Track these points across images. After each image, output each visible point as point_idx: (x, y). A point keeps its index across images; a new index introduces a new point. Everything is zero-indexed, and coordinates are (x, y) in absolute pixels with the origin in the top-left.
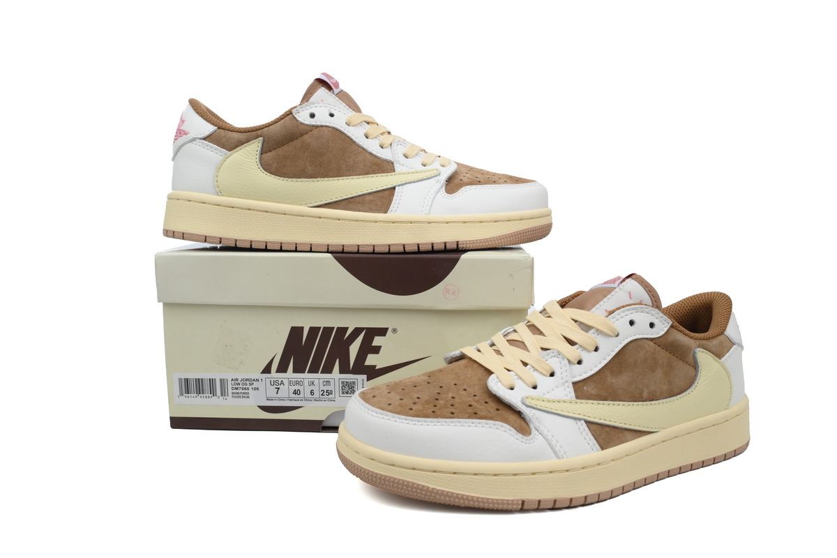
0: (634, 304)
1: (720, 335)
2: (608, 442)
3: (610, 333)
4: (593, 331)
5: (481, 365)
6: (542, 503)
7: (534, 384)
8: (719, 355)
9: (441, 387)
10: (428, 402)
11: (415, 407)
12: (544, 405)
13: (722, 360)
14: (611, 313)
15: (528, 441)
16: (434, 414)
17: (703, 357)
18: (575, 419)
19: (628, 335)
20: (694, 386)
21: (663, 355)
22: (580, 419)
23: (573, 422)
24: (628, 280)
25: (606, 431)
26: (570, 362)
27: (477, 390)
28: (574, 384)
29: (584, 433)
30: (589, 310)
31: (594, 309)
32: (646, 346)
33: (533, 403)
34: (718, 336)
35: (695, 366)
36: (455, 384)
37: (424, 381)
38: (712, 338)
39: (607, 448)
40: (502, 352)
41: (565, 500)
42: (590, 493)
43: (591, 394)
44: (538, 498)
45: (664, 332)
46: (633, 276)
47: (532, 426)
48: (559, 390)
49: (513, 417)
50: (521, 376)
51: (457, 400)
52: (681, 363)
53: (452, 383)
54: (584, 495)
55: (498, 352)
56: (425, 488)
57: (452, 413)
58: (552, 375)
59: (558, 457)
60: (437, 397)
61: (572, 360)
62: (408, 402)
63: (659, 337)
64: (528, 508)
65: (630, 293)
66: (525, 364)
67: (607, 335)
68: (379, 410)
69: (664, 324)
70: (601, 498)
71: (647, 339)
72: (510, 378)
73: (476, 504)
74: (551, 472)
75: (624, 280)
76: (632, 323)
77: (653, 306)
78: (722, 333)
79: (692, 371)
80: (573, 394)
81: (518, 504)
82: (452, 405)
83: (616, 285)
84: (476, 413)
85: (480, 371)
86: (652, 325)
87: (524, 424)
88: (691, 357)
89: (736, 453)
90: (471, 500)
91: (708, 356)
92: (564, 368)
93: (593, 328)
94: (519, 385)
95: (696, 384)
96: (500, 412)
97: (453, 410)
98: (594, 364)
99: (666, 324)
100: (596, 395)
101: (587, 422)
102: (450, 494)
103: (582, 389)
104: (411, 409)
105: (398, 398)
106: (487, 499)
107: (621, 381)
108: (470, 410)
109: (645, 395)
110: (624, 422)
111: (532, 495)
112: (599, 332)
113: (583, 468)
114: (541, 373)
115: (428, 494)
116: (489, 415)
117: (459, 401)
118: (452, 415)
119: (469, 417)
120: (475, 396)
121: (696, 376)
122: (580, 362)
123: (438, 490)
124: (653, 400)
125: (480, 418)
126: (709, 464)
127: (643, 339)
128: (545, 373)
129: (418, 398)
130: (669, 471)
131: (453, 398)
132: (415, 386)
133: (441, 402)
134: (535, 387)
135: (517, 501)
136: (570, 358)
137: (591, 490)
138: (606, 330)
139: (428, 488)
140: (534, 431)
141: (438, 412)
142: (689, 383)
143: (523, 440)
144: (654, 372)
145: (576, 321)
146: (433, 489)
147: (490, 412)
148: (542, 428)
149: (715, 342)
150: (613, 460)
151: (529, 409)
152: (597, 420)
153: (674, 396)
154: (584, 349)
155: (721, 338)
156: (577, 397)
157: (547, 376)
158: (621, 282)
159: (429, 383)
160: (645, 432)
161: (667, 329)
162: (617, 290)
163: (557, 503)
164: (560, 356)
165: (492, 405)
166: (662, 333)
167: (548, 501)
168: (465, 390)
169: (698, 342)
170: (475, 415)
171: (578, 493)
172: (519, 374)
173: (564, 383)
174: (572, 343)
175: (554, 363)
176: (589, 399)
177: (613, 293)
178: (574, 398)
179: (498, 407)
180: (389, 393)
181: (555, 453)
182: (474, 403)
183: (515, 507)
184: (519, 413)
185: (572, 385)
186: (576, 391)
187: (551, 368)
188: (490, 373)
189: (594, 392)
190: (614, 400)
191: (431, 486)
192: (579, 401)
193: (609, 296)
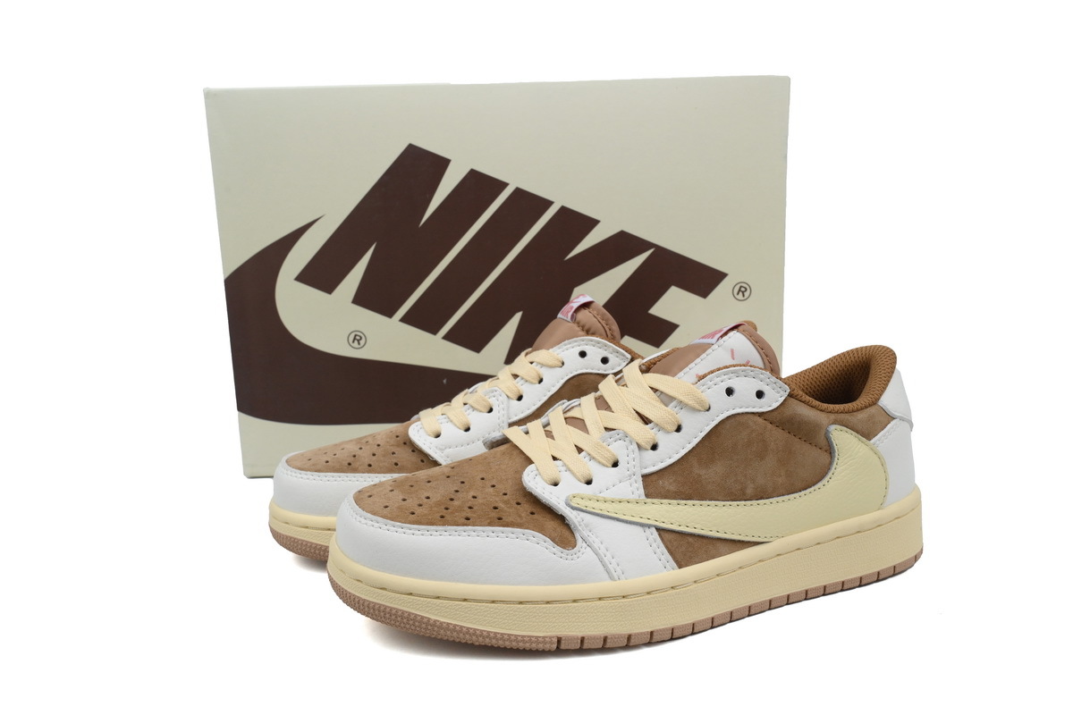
0: (734, 366)
1: (870, 405)
2: (691, 557)
3: (697, 406)
4: (674, 403)
5: (522, 453)
6: (586, 641)
7: (588, 478)
8: (867, 433)
9: (463, 482)
10: (438, 504)
11: (418, 511)
12: (598, 507)
13: (872, 441)
14: (701, 378)
15: (569, 557)
16: (443, 520)
17: (842, 438)
18: (642, 525)
19: (724, 408)
20: (827, 478)
21: (777, 436)
22: (649, 526)
23: (640, 529)
24: (731, 334)
25: (688, 543)
26: (639, 446)
27: (508, 487)
28: (645, 477)
29: (654, 545)
30: (674, 375)
31: (681, 374)
32: (751, 424)
33: (582, 503)
34: (866, 407)
35: (830, 450)
36: (483, 479)
37: (444, 474)
38: (858, 410)
39: (687, 566)
40: (554, 434)
41: (620, 636)
42: (658, 628)
43: (668, 491)
44: (580, 635)
45: (778, 404)
46: (740, 328)
47: (577, 535)
48: (624, 486)
49: (551, 524)
50: (570, 466)
51: (480, 500)
52: (806, 447)
53: (479, 478)
54: (650, 630)
55: (549, 435)
56: (425, 620)
57: (468, 519)
58: (615, 464)
59: (612, 578)
60: (452, 497)
61: (643, 444)
62: (412, 503)
63: (772, 411)
64: (567, 648)
65: (732, 351)
66: (580, 450)
67: (694, 410)
68: (369, 515)
69: (778, 392)
70: (675, 635)
71: (753, 413)
72: (554, 469)
73: (494, 641)
74: (600, 599)
75: (726, 333)
76: (730, 392)
77: (765, 369)
78: (874, 403)
79: (824, 457)
80: (642, 491)
81: (551, 643)
82: (470, 508)
83: (714, 340)
84: (500, 519)
85: (519, 460)
86: (760, 394)
87: (567, 533)
88: (823, 437)
89: (896, 571)
90: (487, 637)
91: (849, 436)
92: (632, 456)
93: (675, 399)
94: (566, 479)
95: (830, 474)
96: (535, 516)
97: (469, 515)
98: (674, 449)
99: (782, 393)
100: (676, 492)
101: (659, 529)
102: (458, 628)
103: (655, 485)
104: (413, 513)
105: (401, 497)
106: (509, 635)
107: (712, 473)
108: (494, 514)
109: (749, 491)
110: (714, 529)
111: (572, 629)
112: (682, 405)
113: (648, 593)
114: (599, 462)
115: (429, 627)
116: (519, 520)
117: (481, 501)
118: (467, 521)
119: (490, 524)
120: (505, 494)
121: (831, 463)
122: (654, 447)
123: (441, 623)
124: (761, 498)
125: (504, 526)
126: (852, 585)
127: (747, 413)
128: (605, 462)
129: (428, 498)
130: (788, 596)
131: (474, 497)
132: (429, 482)
133: (456, 503)
134: (589, 482)
135: (550, 638)
136: (639, 442)
137: (660, 623)
138: (691, 403)
139: (429, 619)
140: (579, 541)
141: (448, 517)
142: (820, 474)
143: (563, 555)
144: (762, 459)
145: (655, 390)
146: (435, 621)
147: (520, 516)
148: (592, 538)
149: (861, 416)
150: (695, 582)
151: (575, 512)
152: (675, 527)
153: (796, 492)
154: (661, 428)
155: (872, 410)
156: (647, 496)
157: (607, 467)
158: (722, 337)
159: (448, 477)
160: (749, 542)
161: (783, 398)
162: (715, 347)
163: (608, 641)
164: (627, 439)
165: (527, 507)
166: (775, 405)
167: (594, 638)
168: (493, 486)
169: (832, 417)
170: (500, 521)
171: (641, 627)
172: (567, 463)
173: (630, 476)
174: (646, 421)
175: (618, 449)
176: (665, 498)
177: (709, 351)
178: (643, 497)
179: (534, 510)
180: (392, 491)
181: (608, 572)
182: (501, 505)
183: (547, 647)
184: (562, 519)
185: (641, 479)
186: (645, 487)
187: (613, 455)
188: (530, 462)
189: (672, 488)
190: (702, 498)
191: (433, 617)
192: (649, 500)
193: (704, 355)
